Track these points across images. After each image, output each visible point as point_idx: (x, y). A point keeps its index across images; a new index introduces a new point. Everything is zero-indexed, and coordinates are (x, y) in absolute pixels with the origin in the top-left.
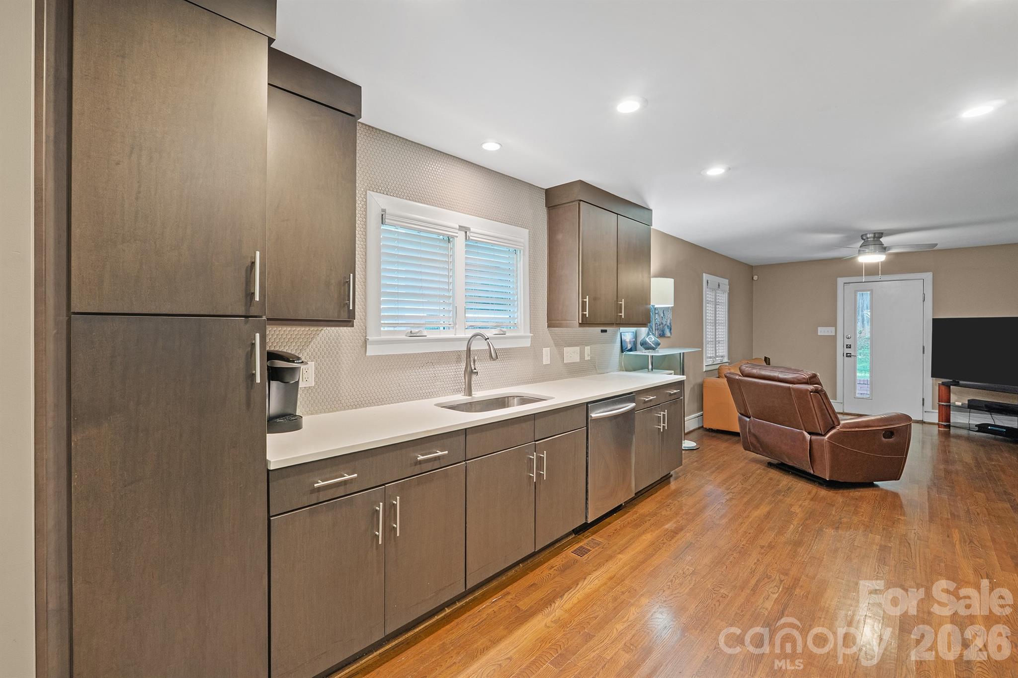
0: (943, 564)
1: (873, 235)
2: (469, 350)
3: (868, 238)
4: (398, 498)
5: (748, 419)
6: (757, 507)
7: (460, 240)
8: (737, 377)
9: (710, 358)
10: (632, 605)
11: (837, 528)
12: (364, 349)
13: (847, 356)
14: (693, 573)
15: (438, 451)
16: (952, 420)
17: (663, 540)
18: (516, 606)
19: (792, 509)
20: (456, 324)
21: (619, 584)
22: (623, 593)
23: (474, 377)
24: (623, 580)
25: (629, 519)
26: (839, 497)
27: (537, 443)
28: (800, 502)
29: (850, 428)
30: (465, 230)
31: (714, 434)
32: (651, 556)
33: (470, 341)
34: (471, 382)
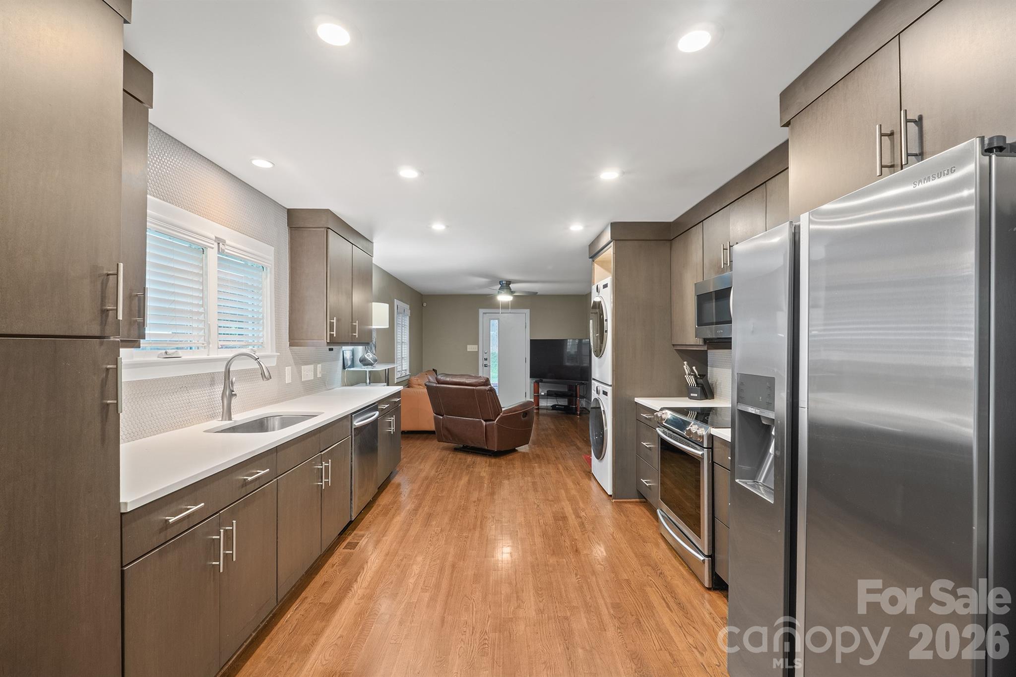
0: (560, 484)
1: (505, 282)
2: (228, 372)
3: (503, 284)
4: (234, 522)
5: (442, 417)
6: (460, 479)
7: (212, 254)
8: (435, 385)
9: (399, 371)
10: (412, 565)
11: (509, 479)
13: (485, 366)
14: (442, 531)
15: (258, 471)
16: (540, 404)
17: (410, 518)
18: (320, 603)
19: (481, 475)
20: (209, 343)
21: (395, 556)
22: (402, 560)
23: (235, 399)
24: (397, 552)
25: (376, 512)
26: (502, 461)
27: (322, 453)
28: (484, 470)
29: (508, 413)
30: (219, 241)
31: (407, 435)
32: (408, 530)
33: (229, 361)
34: (230, 406)
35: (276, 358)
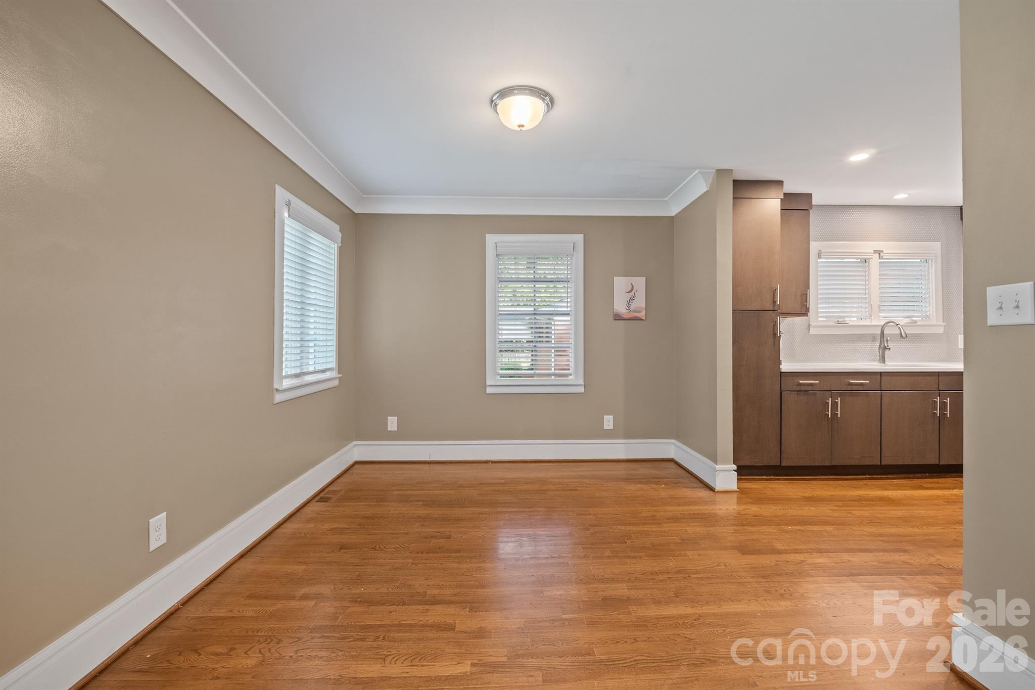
2: (882, 332)
4: (839, 398)
7: (875, 261)
12: (808, 330)
15: (863, 380)
20: (871, 316)
23: (887, 352)
30: (879, 252)
33: (883, 327)
34: (884, 355)
35: (943, 327)
